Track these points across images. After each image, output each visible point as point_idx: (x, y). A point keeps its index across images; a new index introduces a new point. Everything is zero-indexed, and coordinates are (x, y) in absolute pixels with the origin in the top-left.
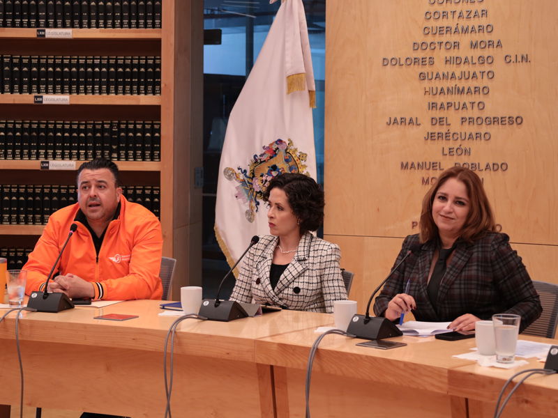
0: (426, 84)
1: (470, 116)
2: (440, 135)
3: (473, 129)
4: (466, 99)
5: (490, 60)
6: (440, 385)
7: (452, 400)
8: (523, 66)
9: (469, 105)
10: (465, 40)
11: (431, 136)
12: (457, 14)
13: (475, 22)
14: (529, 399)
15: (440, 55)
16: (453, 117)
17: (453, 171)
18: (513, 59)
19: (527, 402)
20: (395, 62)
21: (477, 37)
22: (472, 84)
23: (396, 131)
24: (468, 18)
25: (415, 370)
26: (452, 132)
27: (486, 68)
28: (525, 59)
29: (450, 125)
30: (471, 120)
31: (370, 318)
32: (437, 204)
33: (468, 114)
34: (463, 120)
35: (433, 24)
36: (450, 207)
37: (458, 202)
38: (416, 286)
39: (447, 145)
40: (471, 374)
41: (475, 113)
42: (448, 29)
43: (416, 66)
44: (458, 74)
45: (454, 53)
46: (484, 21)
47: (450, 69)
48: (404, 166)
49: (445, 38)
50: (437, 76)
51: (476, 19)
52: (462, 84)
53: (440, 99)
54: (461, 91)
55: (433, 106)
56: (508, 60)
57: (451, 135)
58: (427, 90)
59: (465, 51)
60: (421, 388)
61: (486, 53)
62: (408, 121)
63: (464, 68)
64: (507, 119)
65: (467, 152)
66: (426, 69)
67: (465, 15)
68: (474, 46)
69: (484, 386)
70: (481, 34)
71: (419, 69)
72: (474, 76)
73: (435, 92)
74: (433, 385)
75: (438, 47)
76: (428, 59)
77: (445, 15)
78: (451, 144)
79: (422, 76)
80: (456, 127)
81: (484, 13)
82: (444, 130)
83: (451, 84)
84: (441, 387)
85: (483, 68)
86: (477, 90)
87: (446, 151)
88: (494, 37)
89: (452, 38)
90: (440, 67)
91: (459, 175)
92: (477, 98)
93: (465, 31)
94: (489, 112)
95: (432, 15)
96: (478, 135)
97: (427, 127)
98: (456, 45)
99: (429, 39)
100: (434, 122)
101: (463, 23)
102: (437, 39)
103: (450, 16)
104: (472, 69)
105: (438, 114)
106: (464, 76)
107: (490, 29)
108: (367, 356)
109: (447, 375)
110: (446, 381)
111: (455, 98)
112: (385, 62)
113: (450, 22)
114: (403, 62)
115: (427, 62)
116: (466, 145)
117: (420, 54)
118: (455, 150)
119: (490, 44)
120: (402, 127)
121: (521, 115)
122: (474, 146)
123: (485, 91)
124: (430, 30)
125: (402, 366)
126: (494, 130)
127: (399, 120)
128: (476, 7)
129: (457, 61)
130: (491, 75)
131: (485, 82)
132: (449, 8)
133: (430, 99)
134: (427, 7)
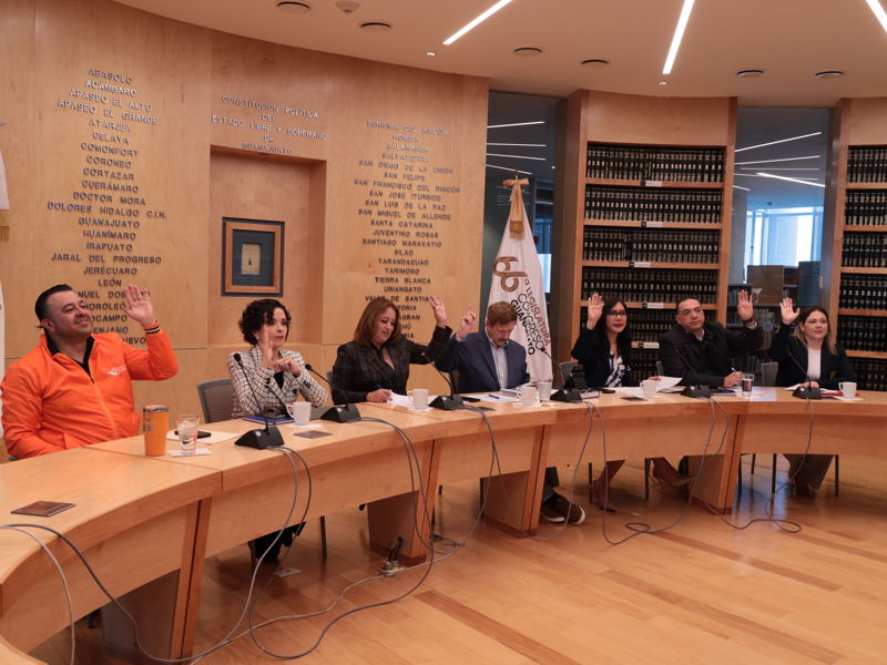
0: (85, 228)
1: (121, 255)
2: (96, 270)
3: (123, 266)
4: (118, 242)
5: (136, 213)
8: (161, 221)
9: (119, 247)
10: (117, 195)
11: (89, 271)
12: (110, 174)
13: (124, 183)
15: (97, 205)
16: (108, 256)
18: (153, 214)
20: (59, 206)
21: (126, 195)
22: (123, 230)
23: (60, 265)
24: (119, 178)
26: (106, 267)
27: (133, 219)
28: (162, 215)
29: (104, 261)
30: (122, 259)
33: (119, 253)
34: (115, 258)
35: (89, 178)
39: (102, 277)
41: (124, 253)
42: (103, 186)
43: (76, 212)
44: (110, 222)
45: (107, 205)
46: (131, 183)
47: (104, 217)
49: (101, 192)
50: (94, 222)
51: (125, 180)
52: (114, 230)
53: (96, 241)
54: (113, 236)
55: (90, 246)
56: (150, 215)
57: (105, 269)
58: (86, 232)
59: (116, 204)
61: (133, 208)
62: (70, 258)
63: (116, 217)
64: (149, 259)
65: (119, 283)
66: (85, 215)
67: (116, 176)
68: (123, 201)
70: (129, 192)
71: (79, 215)
72: (124, 224)
73: (92, 235)
75: (94, 198)
76: (86, 207)
77: (100, 173)
78: (106, 277)
79: (82, 221)
80: (109, 263)
81: (132, 177)
82: (100, 265)
83: (105, 229)
85: (130, 219)
86: (126, 235)
87: (102, 283)
88: (140, 196)
89: (108, 193)
90: (96, 214)
92: (126, 242)
93: (116, 188)
94: (135, 252)
95: (89, 171)
96: (127, 271)
97: (86, 263)
98: (110, 199)
99: (87, 191)
100: (92, 259)
101: (115, 182)
102: (94, 191)
103: (104, 174)
104: (121, 219)
105: (94, 253)
106: (116, 224)
107: (135, 189)
111: (109, 241)
112: (50, 205)
113: (105, 180)
114: (65, 207)
115: (86, 210)
116: (118, 277)
117: (79, 202)
118: (108, 281)
119: (136, 201)
120: (65, 262)
121: (160, 256)
122: (124, 278)
123: (133, 236)
124: (88, 183)
126: (139, 266)
127: (62, 256)
128: (124, 171)
129: (110, 211)
130: (137, 225)
131: (132, 230)
132: (104, 168)
133: (88, 240)
134: (86, 165)
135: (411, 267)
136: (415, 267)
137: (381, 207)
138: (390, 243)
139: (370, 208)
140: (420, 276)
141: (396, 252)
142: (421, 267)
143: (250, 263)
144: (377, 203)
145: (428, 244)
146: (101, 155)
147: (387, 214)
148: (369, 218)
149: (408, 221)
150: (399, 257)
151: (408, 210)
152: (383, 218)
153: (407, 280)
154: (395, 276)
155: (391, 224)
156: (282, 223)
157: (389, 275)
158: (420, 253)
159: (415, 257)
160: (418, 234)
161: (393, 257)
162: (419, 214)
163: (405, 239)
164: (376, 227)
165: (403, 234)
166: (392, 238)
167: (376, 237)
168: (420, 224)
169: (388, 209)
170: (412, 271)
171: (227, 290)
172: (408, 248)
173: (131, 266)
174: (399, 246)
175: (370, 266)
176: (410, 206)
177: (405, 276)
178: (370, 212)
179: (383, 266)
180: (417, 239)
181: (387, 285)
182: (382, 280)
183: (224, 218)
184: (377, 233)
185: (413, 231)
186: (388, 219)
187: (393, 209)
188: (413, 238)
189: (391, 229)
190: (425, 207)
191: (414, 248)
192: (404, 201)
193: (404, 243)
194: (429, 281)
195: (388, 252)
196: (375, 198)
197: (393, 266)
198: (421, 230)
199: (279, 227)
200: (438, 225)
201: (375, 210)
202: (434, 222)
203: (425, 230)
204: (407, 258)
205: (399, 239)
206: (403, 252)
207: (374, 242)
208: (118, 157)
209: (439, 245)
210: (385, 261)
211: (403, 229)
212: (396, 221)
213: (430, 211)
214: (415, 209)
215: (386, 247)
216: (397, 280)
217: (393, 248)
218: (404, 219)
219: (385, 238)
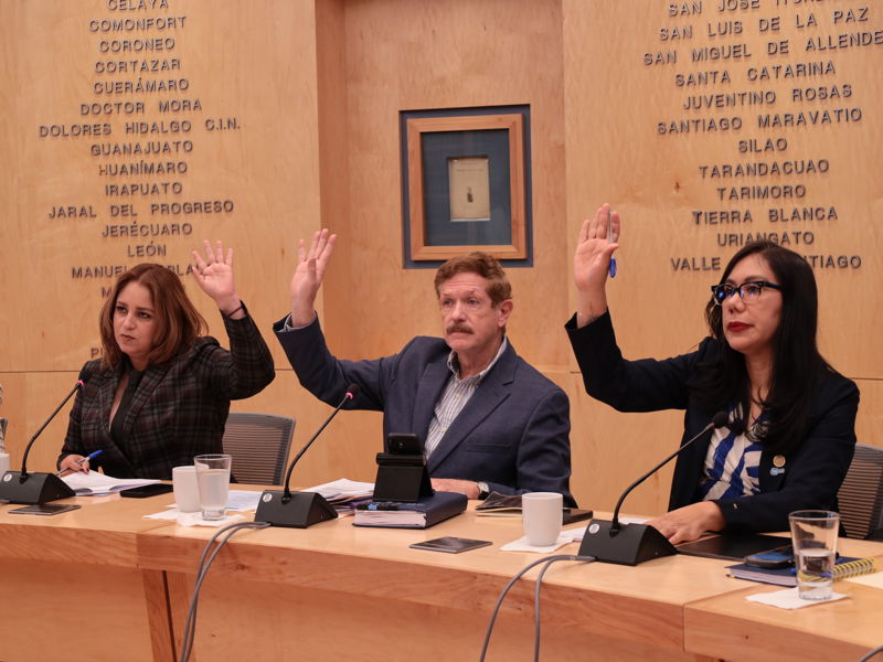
0: (102, 161)
1: (164, 202)
2: (124, 230)
3: (168, 220)
4: (156, 179)
5: (186, 127)
6: (128, 556)
7: (145, 576)
8: (229, 134)
9: (160, 188)
10: (152, 100)
11: (112, 231)
12: (139, 66)
13: (163, 77)
14: (246, 564)
15: (119, 120)
16: (141, 204)
17: (133, 273)
18: (217, 125)
19: (243, 567)
20: (58, 131)
21: (167, 96)
22: (164, 159)
23: (63, 226)
24: (155, 70)
25: (91, 538)
26: (139, 224)
27: (182, 137)
28: (232, 124)
29: (136, 215)
30: (164, 208)
31: (27, 475)
32: (118, 318)
33: (159, 199)
34: (154, 208)
35: (106, 78)
36: (131, 321)
37: (140, 313)
38: (95, 424)
39: (134, 242)
40: (168, 537)
41: (169, 198)
42: (128, 86)
43: (86, 136)
44: (144, 146)
45: (137, 118)
46: (175, 75)
47: (133, 139)
48: (76, 274)
49: (125, 98)
50: (116, 149)
51: (165, 71)
52: (150, 160)
53: (121, 181)
54: (149, 170)
55: (112, 190)
56: (210, 127)
57: (139, 228)
58: (104, 168)
59: (151, 116)
60: (100, 563)
61: (180, 117)
62: (78, 212)
63: (152, 137)
64: (212, 205)
65: (161, 251)
66: (101, 140)
67: (150, 66)
68: (164, 108)
69: (185, 552)
70: (173, 91)
71: (90, 140)
72: (166, 148)
73: (113, 171)
74: (116, 557)
75: (115, 110)
76: (102, 127)
77: (123, 66)
78: (139, 241)
79: (96, 150)
80: (145, 218)
81: (176, 63)
82: (128, 222)
83: (135, 160)
84: (128, 559)
85: (176, 138)
86: (170, 167)
87: (134, 251)
88: (190, 96)
89: (135, 98)
90: (120, 137)
91: (142, 277)
92: (172, 178)
93: (151, 88)
94: (188, 196)
95: (105, 66)
96: (175, 228)
97: (105, 219)
98: (140, 107)
99: (103, 100)
100: (115, 212)
101: (148, 77)
102: (114, 99)
103: (130, 68)
104: (162, 139)
105: (119, 201)
106: (153, 149)
107: (184, 84)
108: (23, 526)
109: (135, 542)
110: (135, 549)
111: (141, 179)
112: (43, 131)
113: (130, 76)
114: (67, 131)
115: (101, 131)
116: (159, 241)
117: (91, 120)
118: (145, 249)
119: (186, 104)
120: (71, 220)
121: (231, 199)
122: (170, 242)
123: (182, 168)
124: (104, 87)
125: (73, 535)
126: (195, 219)
127: (66, 211)
128: (165, 55)
129: (142, 128)
130: (189, 147)
131: (181, 156)
132: (128, 56)
133: (107, 181)
134: (98, 56)
135: (783, 181)
136: (793, 181)
137: (701, 41)
138: (724, 124)
139: (672, 46)
140: (809, 203)
141: (744, 147)
142: (807, 180)
143: (470, 198)
144: (688, 34)
145: (826, 117)
146: (122, 36)
147: (714, 54)
148: (668, 73)
149: (770, 63)
150: (751, 159)
151: (770, 36)
152: (706, 66)
153: (774, 216)
154: (741, 206)
155: (725, 78)
156: (524, 108)
157: (728, 206)
158: (804, 144)
159: (792, 155)
160: (796, 94)
161: (734, 158)
162: (797, 40)
163: (763, 110)
164: (689, 91)
165: (755, 98)
166: (728, 113)
167: (692, 115)
168: (801, 69)
169: (718, 43)
170: (787, 191)
171: (415, 257)
172: (773, 134)
173: (182, 219)
174: (751, 131)
175: (678, 186)
176: (775, 23)
177: (770, 203)
178: (672, 58)
179: (712, 184)
180: (795, 109)
181: (724, 229)
182: (711, 218)
183: (402, 113)
184: (693, 104)
185: (783, 88)
186: (720, 66)
187: (731, 40)
188: (785, 105)
189: (727, 90)
190: (811, 21)
191: (789, 133)
192: (757, 15)
193: (764, 123)
194: (832, 214)
195: (723, 147)
196: (682, 23)
197: (738, 183)
198: (804, 83)
199: (517, 117)
200: (850, 65)
201: (683, 49)
202: (839, 58)
203: (815, 82)
204: (769, 159)
205: (749, 114)
206: (761, 145)
207: (684, 127)
208: (153, 34)
209: (855, 115)
210: (715, 172)
211: (759, 87)
212: (737, 69)
213: (827, 29)
214: (787, 31)
215: (716, 135)
216: (748, 217)
217: (733, 138)
218: (760, 59)
219: (713, 114)
